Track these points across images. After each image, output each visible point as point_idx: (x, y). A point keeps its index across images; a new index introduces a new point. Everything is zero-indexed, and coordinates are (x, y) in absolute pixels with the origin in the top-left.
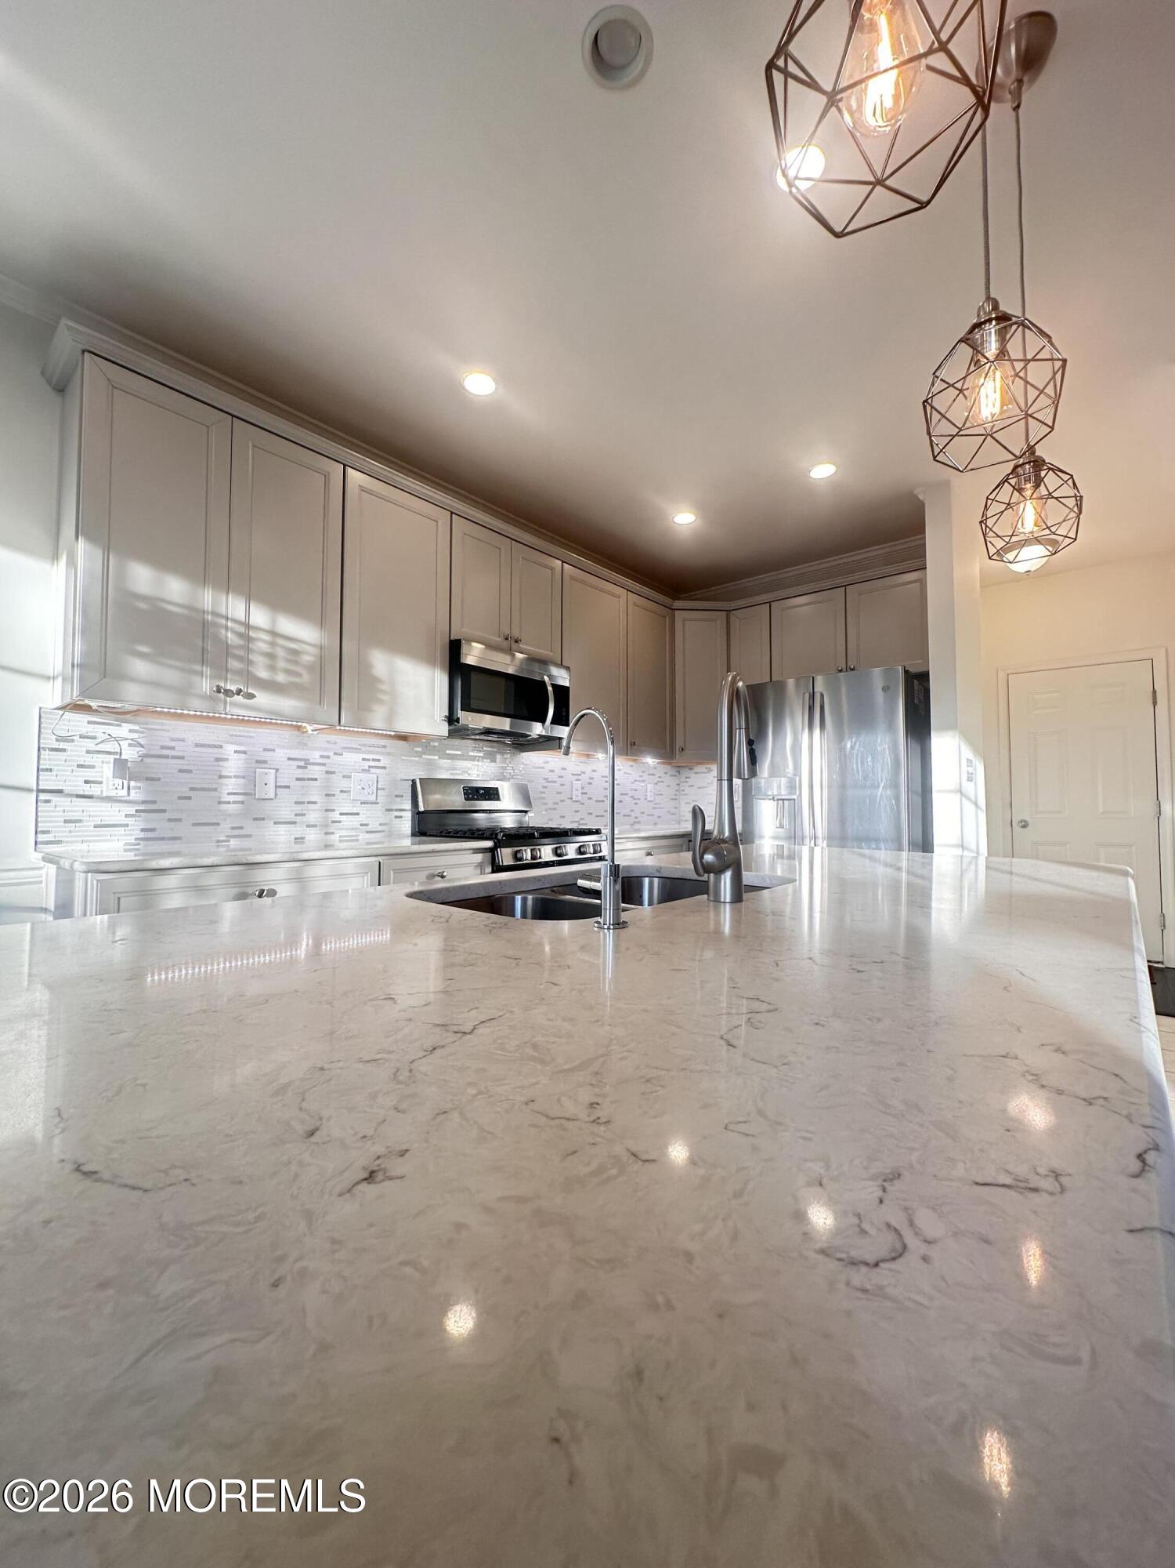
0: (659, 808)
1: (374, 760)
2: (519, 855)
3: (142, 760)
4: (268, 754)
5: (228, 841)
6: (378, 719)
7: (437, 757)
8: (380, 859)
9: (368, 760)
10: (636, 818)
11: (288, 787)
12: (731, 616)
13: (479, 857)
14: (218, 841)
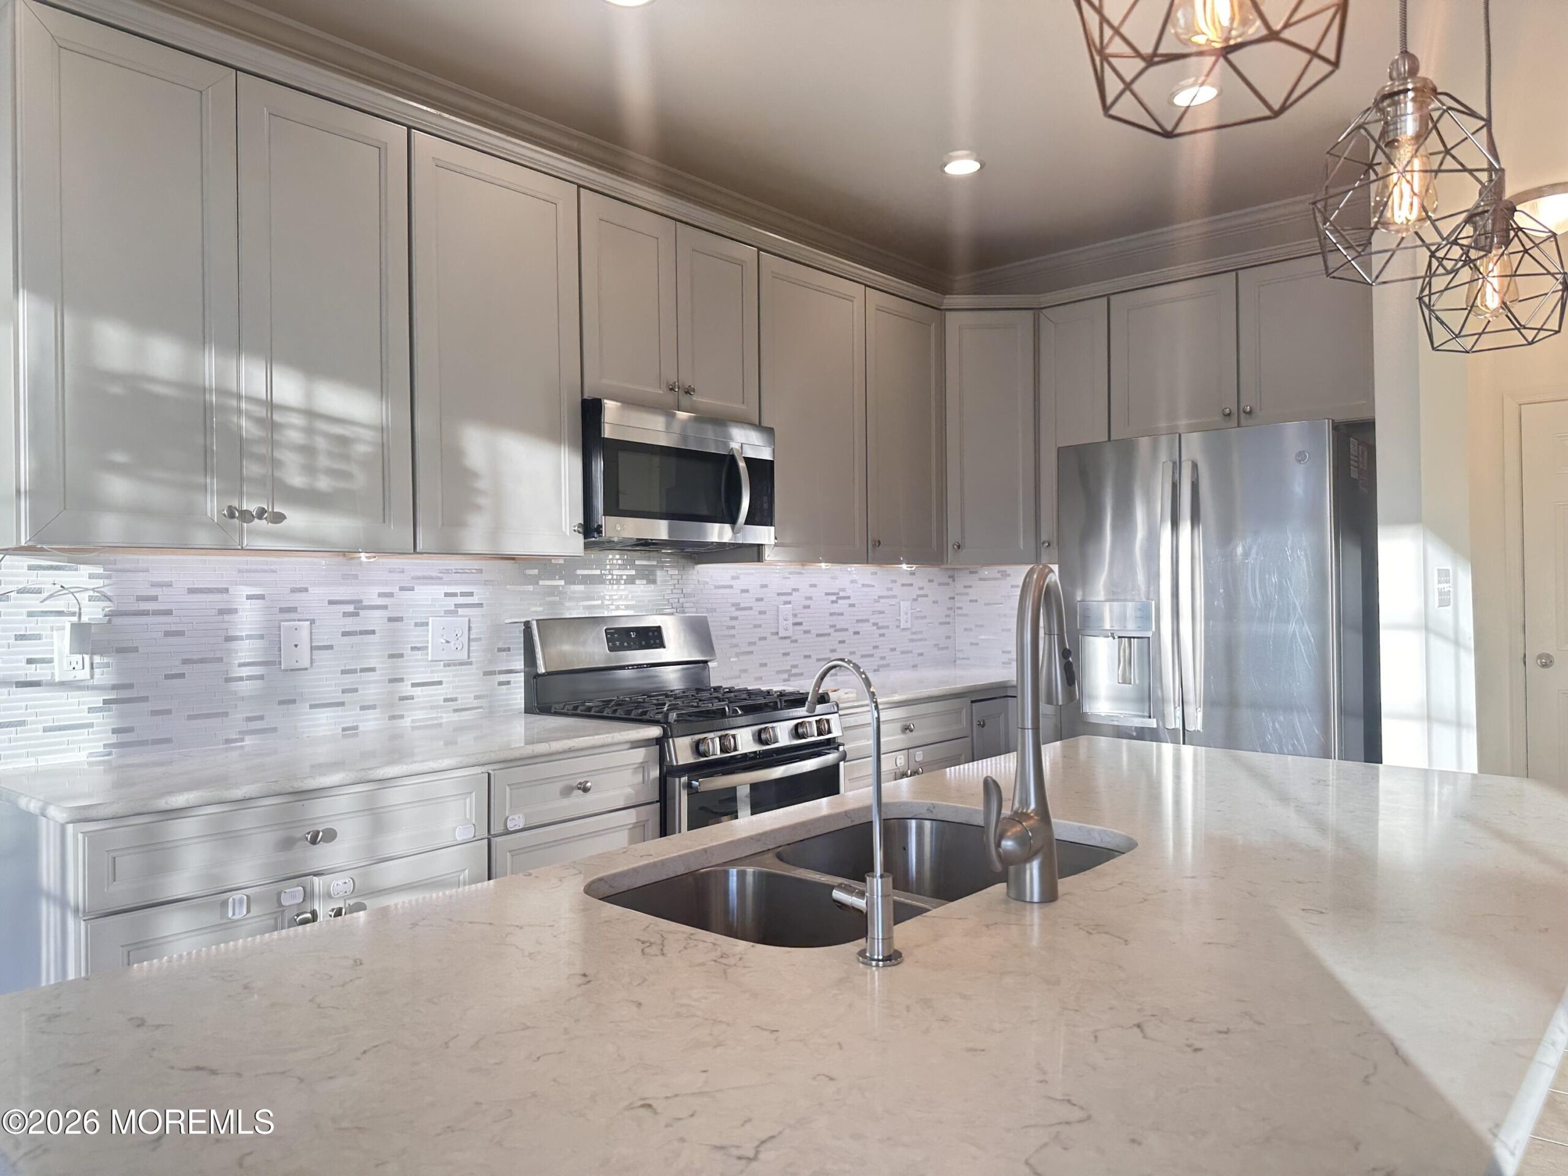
0: (920, 640)
1: (463, 594)
2: (702, 748)
3: (110, 621)
4: (298, 595)
5: (242, 740)
6: (476, 538)
7: (562, 583)
8: (489, 768)
9: (454, 595)
10: (883, 658)
11: (330, 647)
12: (1042, 315)
13: (640, 754)
14: (227, 741)
